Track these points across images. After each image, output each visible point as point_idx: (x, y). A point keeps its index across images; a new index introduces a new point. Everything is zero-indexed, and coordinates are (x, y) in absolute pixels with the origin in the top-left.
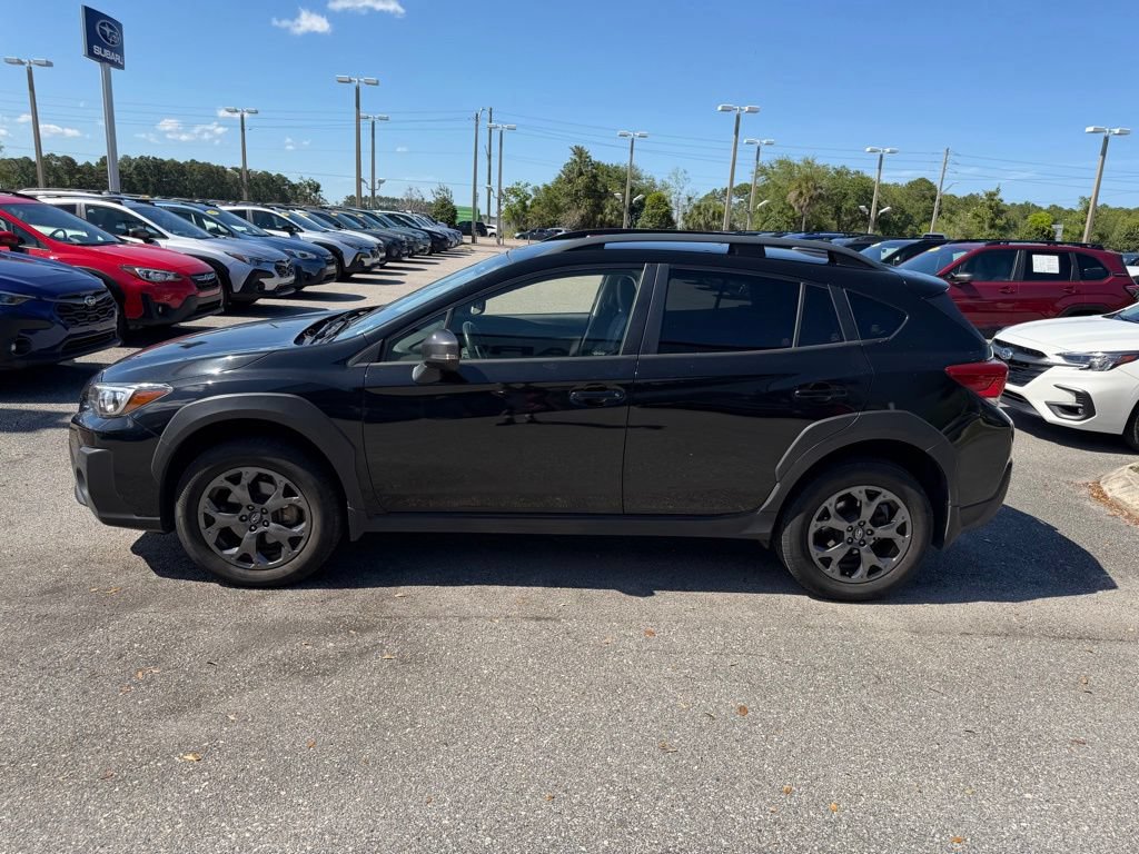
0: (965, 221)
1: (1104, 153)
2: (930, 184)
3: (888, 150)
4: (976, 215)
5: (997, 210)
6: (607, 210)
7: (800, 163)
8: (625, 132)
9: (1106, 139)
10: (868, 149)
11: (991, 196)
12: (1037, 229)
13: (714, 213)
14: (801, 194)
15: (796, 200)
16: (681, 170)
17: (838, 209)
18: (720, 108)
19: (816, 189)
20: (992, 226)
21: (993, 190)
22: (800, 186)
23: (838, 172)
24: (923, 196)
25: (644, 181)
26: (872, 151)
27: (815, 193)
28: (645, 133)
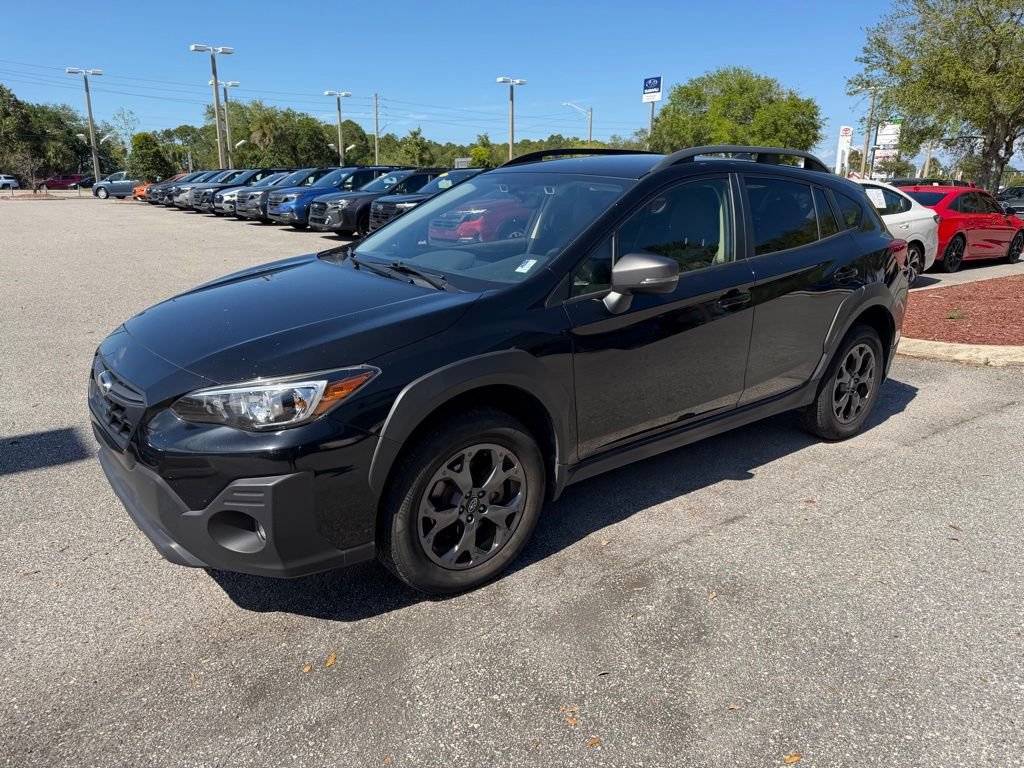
0: (400, 158)
1: (512, 99)
2: (357, 125)
3: (343, 94)
4: (408, 152)
5: (424, 147)
6: (50, 153)
7: (249, 106)
8: (75, 69)
9: (512, 88)
10: (327, 93)
11: (415, 135)
12: (479, 161)
13: (174, 155)
14: (264, 135)
15: (261, 141)
16: (126, 112)
17: (294, 148)
18: (193, 48)
19: (276, 129)
20: (422, 161)
21: (416, 130)
22: (262, 127)
23: (285, 114)
24: (353, 136)
25: (82, 123)
26: (330, 95)
27: (277, 133)
28: (99, 71)
